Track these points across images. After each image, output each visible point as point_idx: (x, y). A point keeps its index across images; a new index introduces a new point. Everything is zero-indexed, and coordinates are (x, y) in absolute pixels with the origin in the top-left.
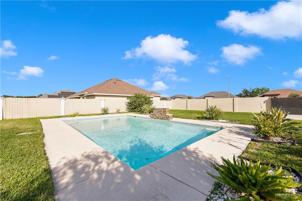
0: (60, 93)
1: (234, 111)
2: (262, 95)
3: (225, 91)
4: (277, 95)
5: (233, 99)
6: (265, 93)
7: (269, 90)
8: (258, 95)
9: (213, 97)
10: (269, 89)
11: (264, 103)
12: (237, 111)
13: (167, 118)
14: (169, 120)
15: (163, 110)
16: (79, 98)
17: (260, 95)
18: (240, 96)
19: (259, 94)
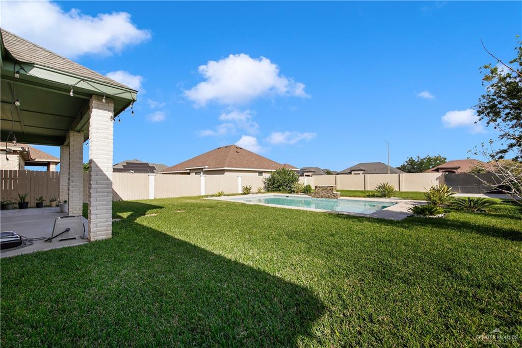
0: (126, 164)
1: (400, 190)
2: (436, 168)
3: (381, 162)
4: (457, 168)
5: (399, 175)
6: (440, 164)
7: (446, 161)
8: (429, 168)
9: (364, 170)
10: (445, 159)
11: (437, 180)
12: (404, 191)
13: (335, 196)
14: (337, 198)
15: (329, 188)
16: (189, 174)
17: (433, 167)
18: (403, 169)
19: (431, 167)
